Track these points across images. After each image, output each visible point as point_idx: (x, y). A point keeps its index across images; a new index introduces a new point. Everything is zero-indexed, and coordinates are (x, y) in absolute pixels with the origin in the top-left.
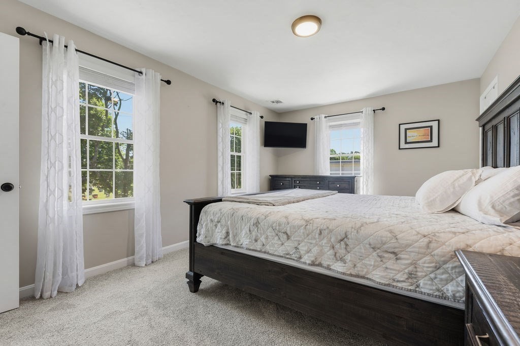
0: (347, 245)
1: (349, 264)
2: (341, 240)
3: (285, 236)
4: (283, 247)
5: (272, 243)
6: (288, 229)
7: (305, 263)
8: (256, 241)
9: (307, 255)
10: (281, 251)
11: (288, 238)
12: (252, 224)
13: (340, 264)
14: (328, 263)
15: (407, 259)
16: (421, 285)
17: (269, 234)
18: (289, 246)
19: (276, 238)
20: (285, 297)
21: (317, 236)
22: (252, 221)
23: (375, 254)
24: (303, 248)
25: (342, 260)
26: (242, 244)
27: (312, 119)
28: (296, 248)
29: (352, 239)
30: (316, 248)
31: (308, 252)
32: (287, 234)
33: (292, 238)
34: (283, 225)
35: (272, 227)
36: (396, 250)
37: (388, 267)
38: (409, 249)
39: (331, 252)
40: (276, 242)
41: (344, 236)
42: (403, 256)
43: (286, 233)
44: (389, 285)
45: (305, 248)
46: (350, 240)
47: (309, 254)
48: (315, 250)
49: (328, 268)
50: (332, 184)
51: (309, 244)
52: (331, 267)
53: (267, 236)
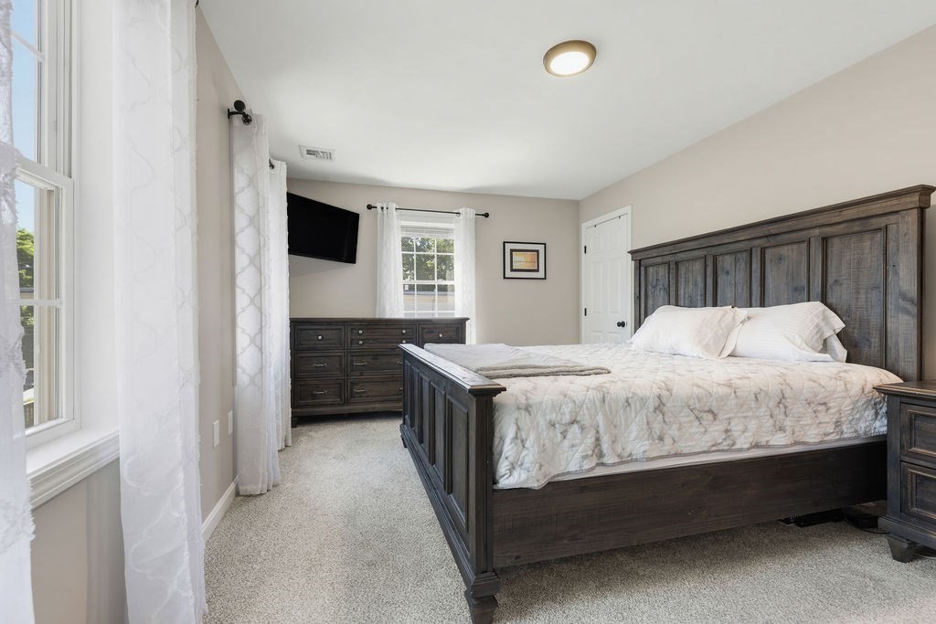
0: (786, 407)
1: (789, 432)
2: (779, 403)
3: (711, 417)
4: (707, 436)
5: (690, 434)
6: (714, 403)
7: (741, 450)
8: (661, 439)
9: (742, 437)
10: (704, 443)
11: (715, 416)
12: (652, 410)
13: (781, 435)
14: (767, 439)
15: (835, 407)
16: (845, 430)
17: (683, 420)
18: (715, 432)
19: (697, 423)
20: (709, 516)
21: (753, 405)
22: (652, 404)
23: (810, 410)
24: (736, 427)
25: (782, 429)
26: (630, 455)
27: (370, 207)
28: (727, 431)
29: (790, 398)
30: (753, 422)
31: (744, 432)
32: (713, 413)
33: (720, 417)
34: (705, 399)
35: (689, 407)
36: (827, 400)
37: (822, 421)
38: (835, 396)
39: (771, 422)
40: (697, 430)
41: (781, 396)
42: (831, 405)
43: (710, 411)
44: (821, 442)
45: (740, 427)
46: (788, 400)
47: (746, 434)
48: (752, 425)
49: (767, 446)
50: (428, 332)
51: (743, 420)
52: (771, 443)
53: (680, 424)
